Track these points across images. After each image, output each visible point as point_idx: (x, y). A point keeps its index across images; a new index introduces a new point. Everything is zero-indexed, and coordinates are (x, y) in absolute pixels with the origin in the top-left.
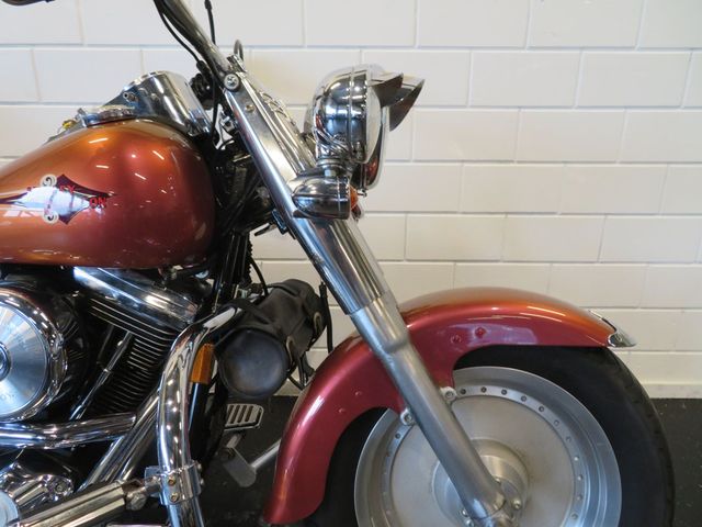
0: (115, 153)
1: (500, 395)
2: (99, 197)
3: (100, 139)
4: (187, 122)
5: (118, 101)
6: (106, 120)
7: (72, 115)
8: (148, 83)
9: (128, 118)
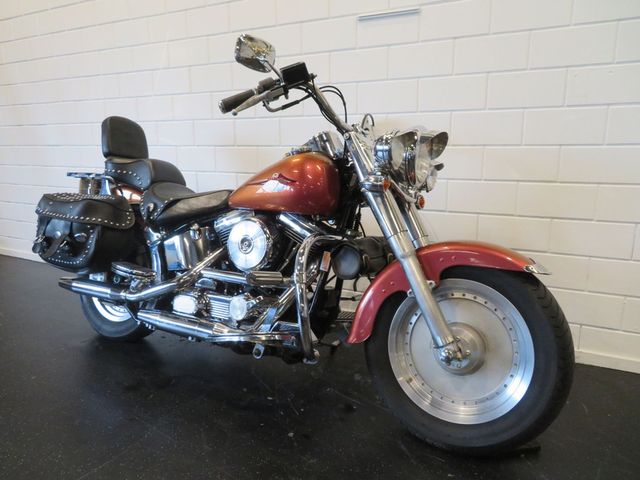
0: (301, 166)
1: (461, 296)
2: (292, 183)
3: (297, 160)
4: (335, 154)
5: (307, 144)
6: (299, 152)
7: (290, 151)
8: (321, 136)
9: (309, 151)
